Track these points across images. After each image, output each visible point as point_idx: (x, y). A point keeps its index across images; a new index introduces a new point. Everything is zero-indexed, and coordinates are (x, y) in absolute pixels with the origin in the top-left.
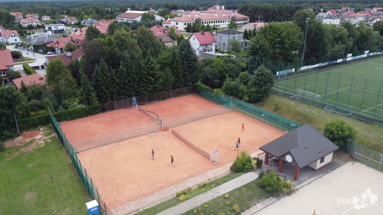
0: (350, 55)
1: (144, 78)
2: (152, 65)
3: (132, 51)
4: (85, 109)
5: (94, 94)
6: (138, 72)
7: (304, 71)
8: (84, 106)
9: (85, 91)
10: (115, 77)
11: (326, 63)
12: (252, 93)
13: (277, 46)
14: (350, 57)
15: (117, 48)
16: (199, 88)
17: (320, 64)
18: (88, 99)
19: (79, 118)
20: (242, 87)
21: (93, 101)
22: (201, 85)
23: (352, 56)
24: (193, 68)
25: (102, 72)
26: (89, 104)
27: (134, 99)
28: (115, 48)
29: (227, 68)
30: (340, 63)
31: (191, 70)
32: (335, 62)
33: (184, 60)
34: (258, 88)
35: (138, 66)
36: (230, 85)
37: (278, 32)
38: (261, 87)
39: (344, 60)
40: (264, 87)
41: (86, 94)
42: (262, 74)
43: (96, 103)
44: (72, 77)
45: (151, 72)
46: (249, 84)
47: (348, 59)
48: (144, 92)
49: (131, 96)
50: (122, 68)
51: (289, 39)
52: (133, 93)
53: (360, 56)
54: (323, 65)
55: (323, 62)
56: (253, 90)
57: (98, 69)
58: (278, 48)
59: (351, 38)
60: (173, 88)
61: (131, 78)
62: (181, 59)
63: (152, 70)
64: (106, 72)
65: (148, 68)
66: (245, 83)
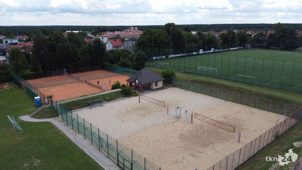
0: (202, 50)
1: (71, 58)
2: (76, 50)
3: (64, 43)
4: (34, 74)
5: (40, 66)
6: (67, 54)
7: (171, 58)
8: (33, 73)
9: (34, 64)
10: (52, 56)
11: (186, 54)
12: (135, 66)
13: (152, 42)
14: (201, 51)
15: (54, 42)
16: (106, 65)
17: (182, 54)
18: (36, 69)
19: (30, 79)
20: (129, 62)
21: (39, 70)
22: (107, 64)
23: (203, 51)
24: (102, 54)
25: (45, 53)
26: (36, 72)
27: (64, 70)
28: (53, 41)
29: (123, 55)
30: (195, 55)
31: (101, 55)
32: (191, 54)
33: (96, 49)
34: (137, 62)
35: (67, 51)
36: (122, 61)
37: (152, 34)
38: (139, 62)
39: (197, 53)
40: (141, 62)
41: (35, 66)
42: (140, 55)
43: (41, 71)
44: (25, 58)
45: (75, 54)
46: (133, 61)
47: (201, 53)
48: (71, 66)
49: (62, 68)
50: (57, 51)
51: (159, 38)
52: (64, 67)
53: (208, 51)
54: (184, 55)
55: (183, 53)
56: (135, 63)
57: (42, 52)
58: (153, 43)
59: (201, 40)
60: (90, 65)
61: (62, 58)
62: (94, 49)
63: (76, 53)
64: (47, 53)
65: (74, 52)
66: (131, 61)
